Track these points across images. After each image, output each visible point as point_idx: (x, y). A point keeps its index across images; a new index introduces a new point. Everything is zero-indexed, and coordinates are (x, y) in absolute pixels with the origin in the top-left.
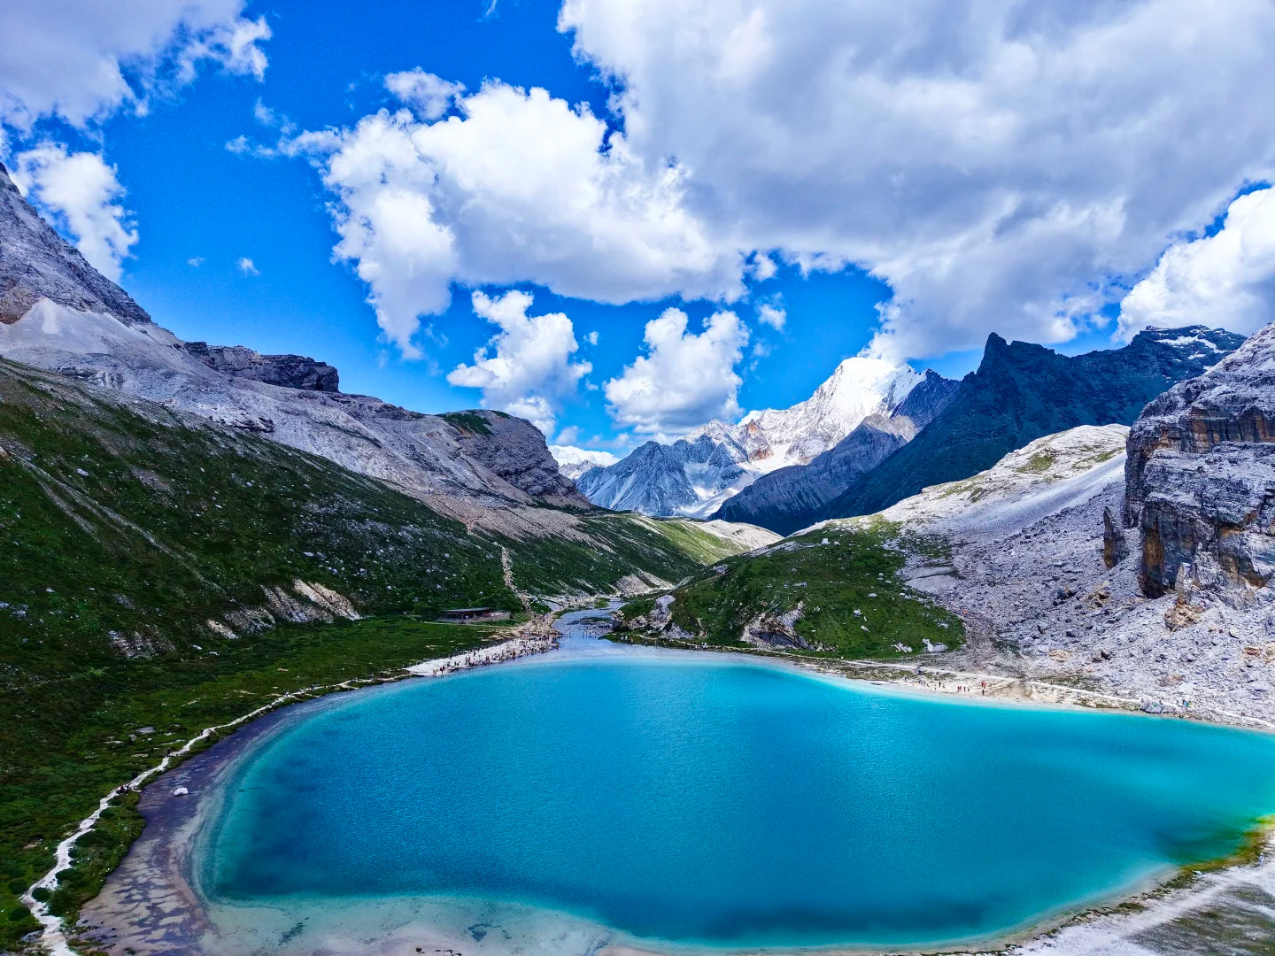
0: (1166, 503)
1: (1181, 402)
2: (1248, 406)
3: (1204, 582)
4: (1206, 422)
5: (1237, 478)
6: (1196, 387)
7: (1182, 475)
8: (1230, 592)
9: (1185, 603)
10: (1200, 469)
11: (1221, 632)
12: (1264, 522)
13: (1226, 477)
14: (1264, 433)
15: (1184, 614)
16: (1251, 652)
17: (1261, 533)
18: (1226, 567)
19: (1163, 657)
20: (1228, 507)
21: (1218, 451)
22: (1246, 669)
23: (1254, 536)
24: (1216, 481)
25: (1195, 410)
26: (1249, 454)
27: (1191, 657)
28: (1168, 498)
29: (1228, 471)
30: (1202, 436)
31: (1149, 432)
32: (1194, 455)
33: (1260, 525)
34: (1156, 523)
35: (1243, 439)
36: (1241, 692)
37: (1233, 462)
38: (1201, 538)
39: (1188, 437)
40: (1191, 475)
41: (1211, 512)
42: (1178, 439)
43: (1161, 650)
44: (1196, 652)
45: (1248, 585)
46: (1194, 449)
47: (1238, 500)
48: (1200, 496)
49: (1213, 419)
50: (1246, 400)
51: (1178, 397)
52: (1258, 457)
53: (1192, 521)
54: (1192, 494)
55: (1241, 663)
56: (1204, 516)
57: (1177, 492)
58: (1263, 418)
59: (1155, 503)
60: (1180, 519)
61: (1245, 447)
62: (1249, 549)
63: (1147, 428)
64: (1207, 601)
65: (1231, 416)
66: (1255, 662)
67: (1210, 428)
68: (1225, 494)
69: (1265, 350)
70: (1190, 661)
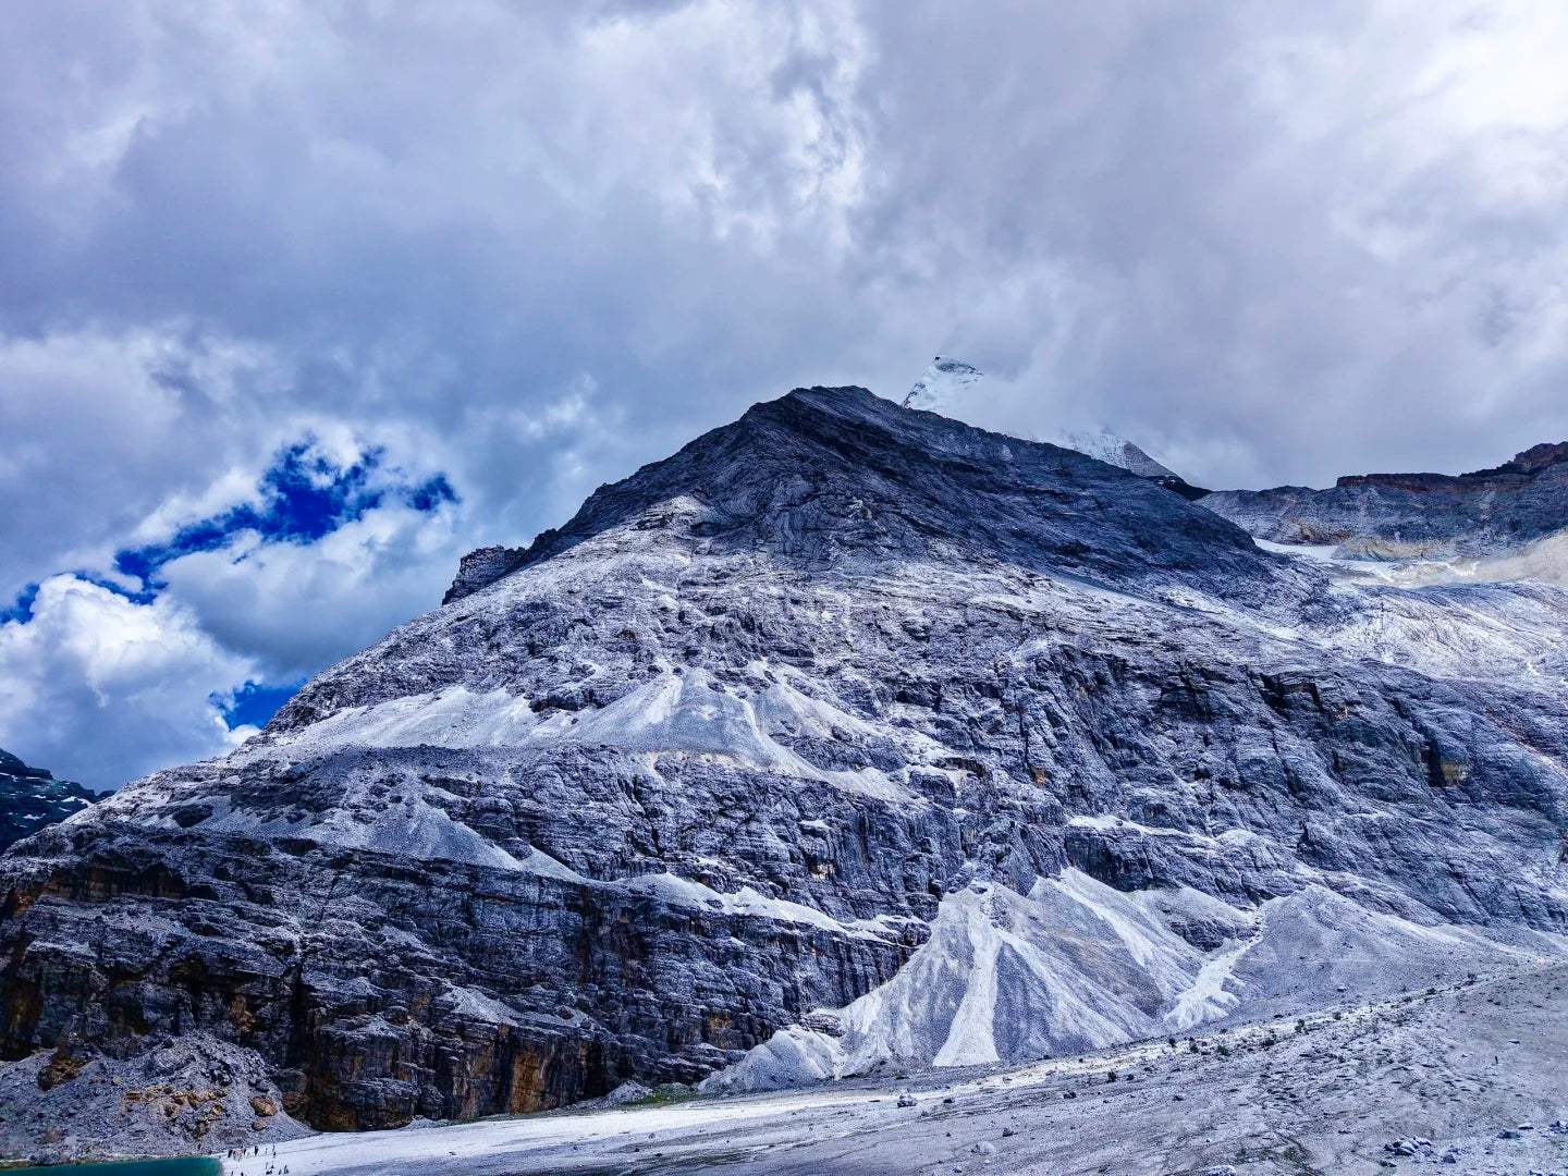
0: (57, 953)
1: (70, 847)
2: (154, 862)
3: (90, 1034)
4: (106, 871)
5: (140, 929)
6: (89, 833)
7: (78, 924)
8: (116, 1043)
9: (65, 1058)
10: (98, 919)
11: (103, 1082)
12: (160, 972)
13: (130, 928)
14: (164, 889)
15: (62, 1070)
16: (134, 1097)
17: (155, 982)
18: (113, 1017)
19: (41, 1116)
20: (130, 958)
21: (116, 902)
22: (127, 1115)
23: (150, 987)
24: (118, 932)
25: (97, 857)
26: (148, 908)
27: (72, 1111)
28: (61, 947)
29: (127, 923)
30: (99, 885)
31: (29, 874)
32: (87, 904)
33: (155, 975)
34: (39, 977)
35: (141, 893)
36: (123, 1135)
37: (132, 914)
38: (94, 989)
39: (82, 885)
40: (87, 925)
41: (109, 963)
42: (70, 885)
43: (38, 1109)
44: (78, 1105)
45: (134, 1035)
46: (87, 898)
47: (140, 951)
48: (98, 947)
49: (116, 869)
50: (154, 856)
51: (66, 841)
52: (156, 911)
53: (87, 972)
54: (87, 944)
55: (123, 1109)
56: (100, 967)
57: (70, 942)
58: (167, 875)
59: (42, 953)
60: (72, 970)
61: (145, 901)
62: (143, 999)
63: (28, 870)
64: (89, 1054)
65: (135, 869)
66: (136, 1106)
67: (109, 878)
68: (127, 945)
69: (147, 805)
70: (70, 1115)
